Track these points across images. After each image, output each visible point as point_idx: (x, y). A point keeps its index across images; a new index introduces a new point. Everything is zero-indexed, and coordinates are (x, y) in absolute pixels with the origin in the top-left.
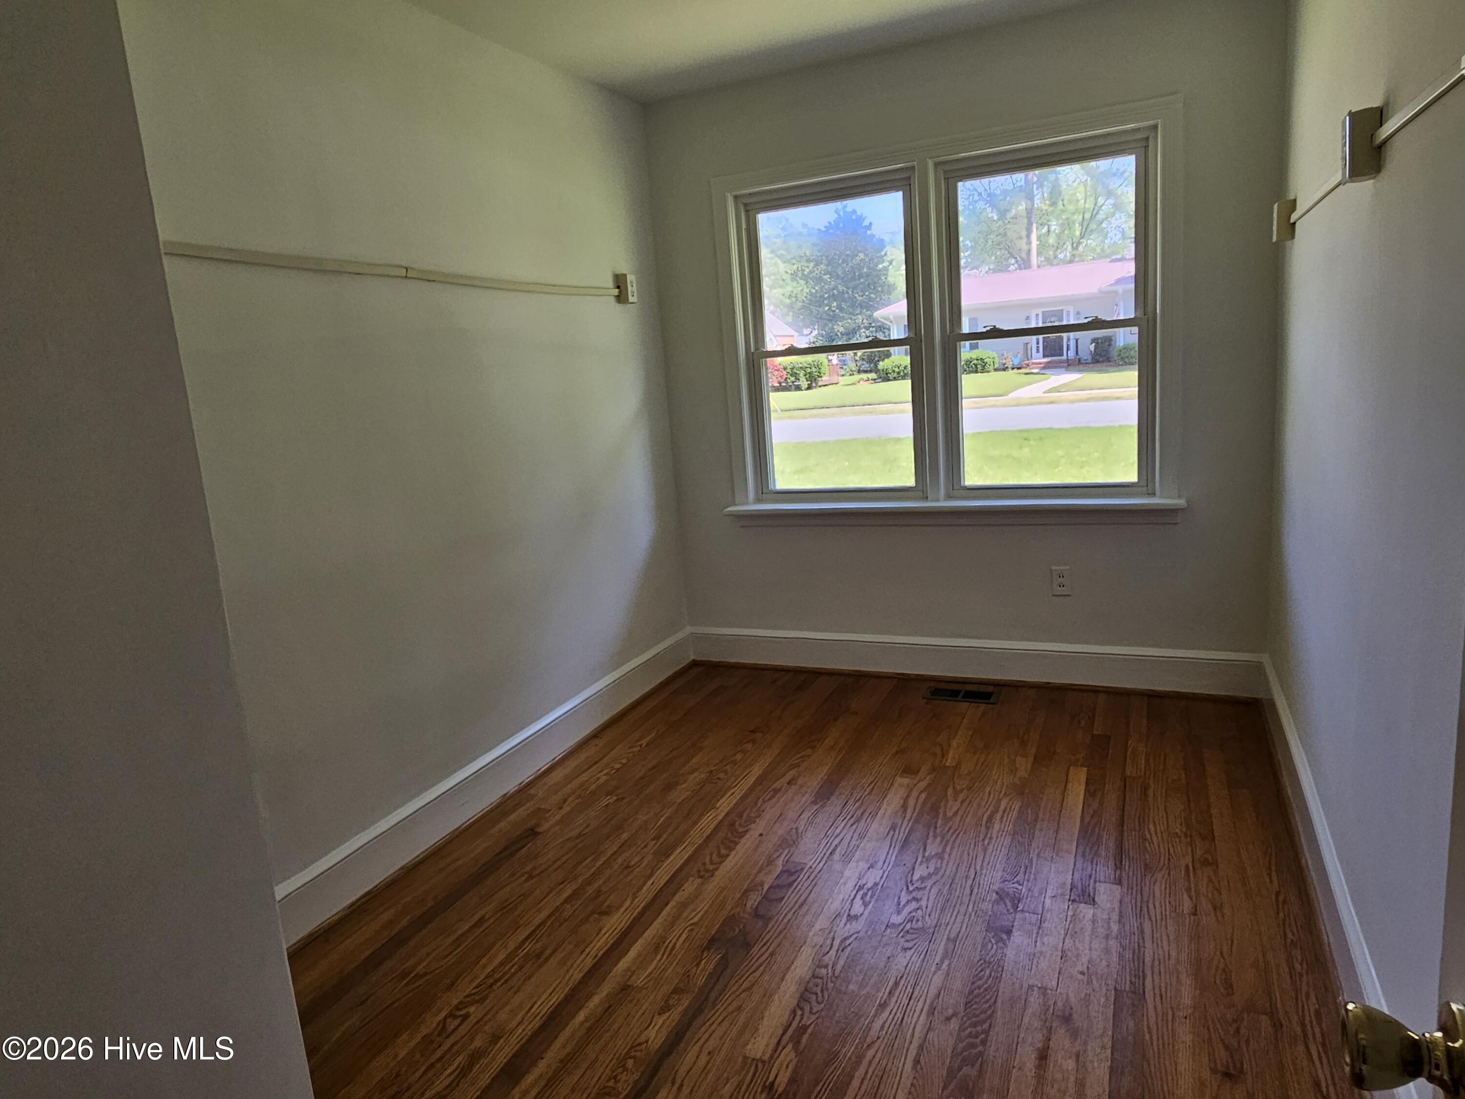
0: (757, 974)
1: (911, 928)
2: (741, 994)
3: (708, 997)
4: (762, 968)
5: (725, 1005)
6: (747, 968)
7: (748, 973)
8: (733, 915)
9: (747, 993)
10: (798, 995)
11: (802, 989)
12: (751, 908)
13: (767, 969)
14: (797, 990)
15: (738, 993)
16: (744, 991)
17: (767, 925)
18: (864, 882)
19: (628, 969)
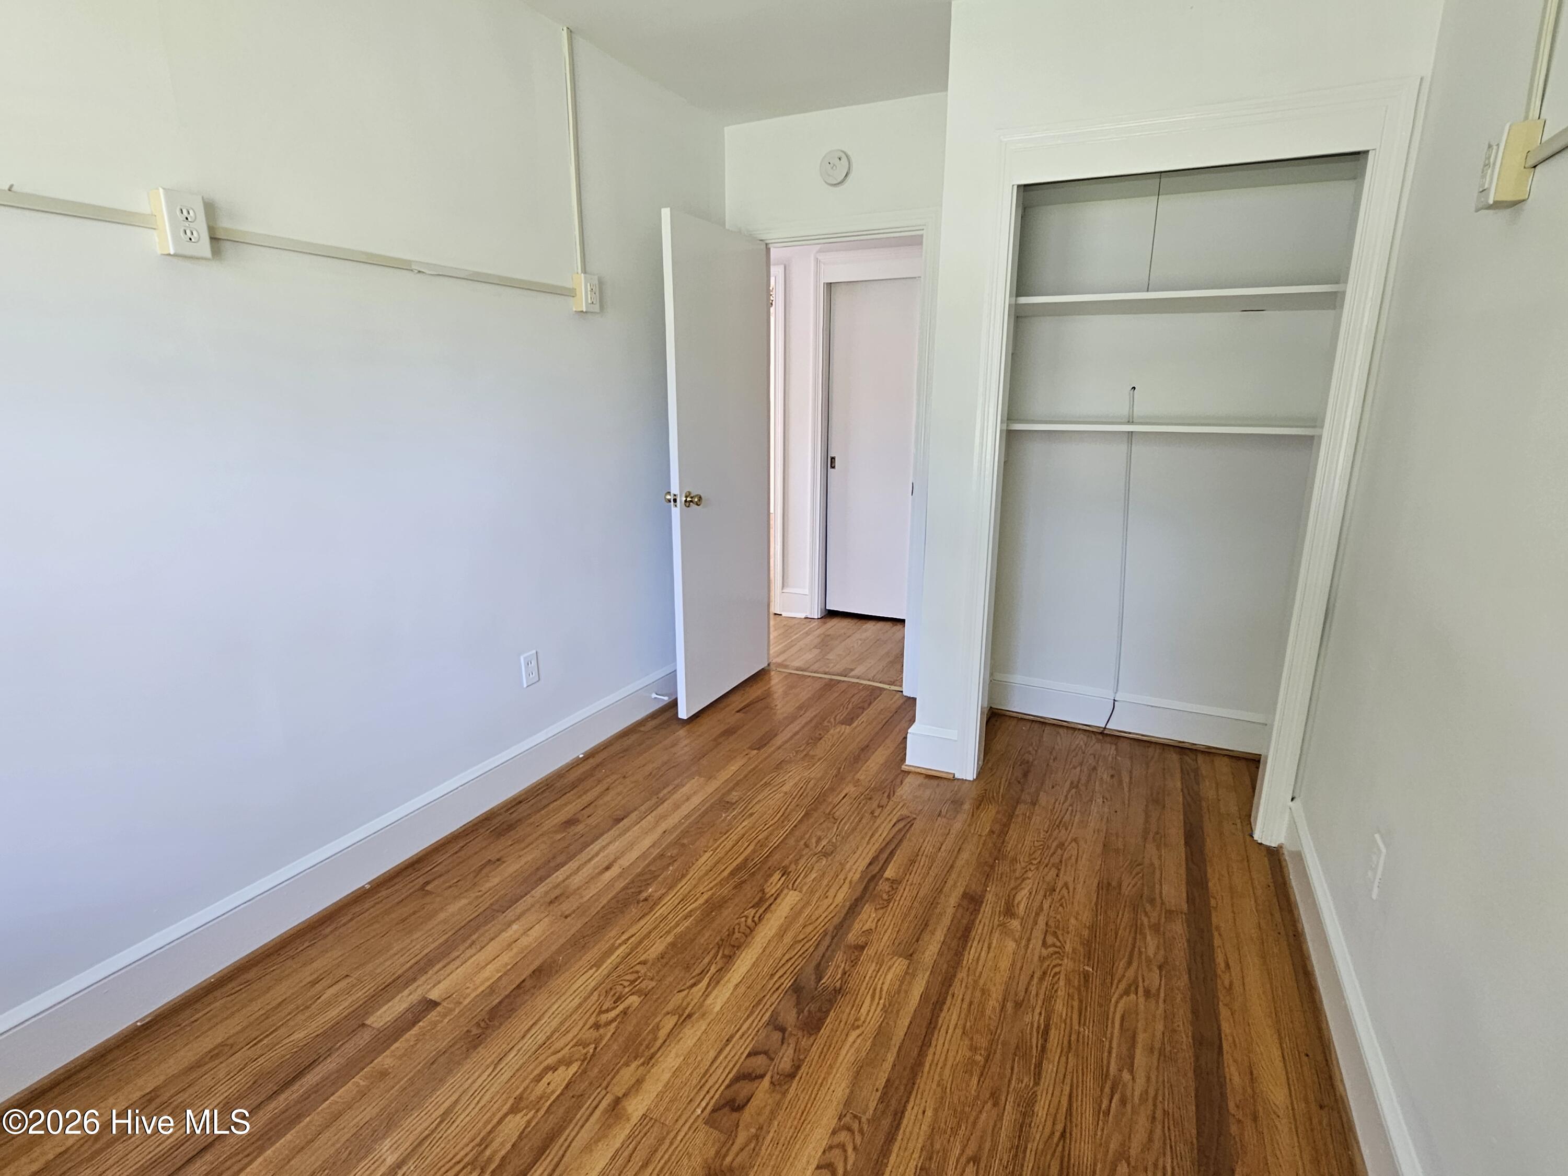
0: (787, 957)
1: (625, 987)
2: (803, 939)
3: (832, 939)
4: (782, 962)
5: (815, 931)
6: (796, 963)
7: (796, 957)
8: (811, 1035)
9: (798, 939)
10: (754, 933)
11: (749, 939)
12: (789, 1044)
13: (777, 961)
14: (753, 938)
15: (805, 940)
16: (800, 941)
17: (772, 1016)
18: (642, 1068)
19: (914, 976)
